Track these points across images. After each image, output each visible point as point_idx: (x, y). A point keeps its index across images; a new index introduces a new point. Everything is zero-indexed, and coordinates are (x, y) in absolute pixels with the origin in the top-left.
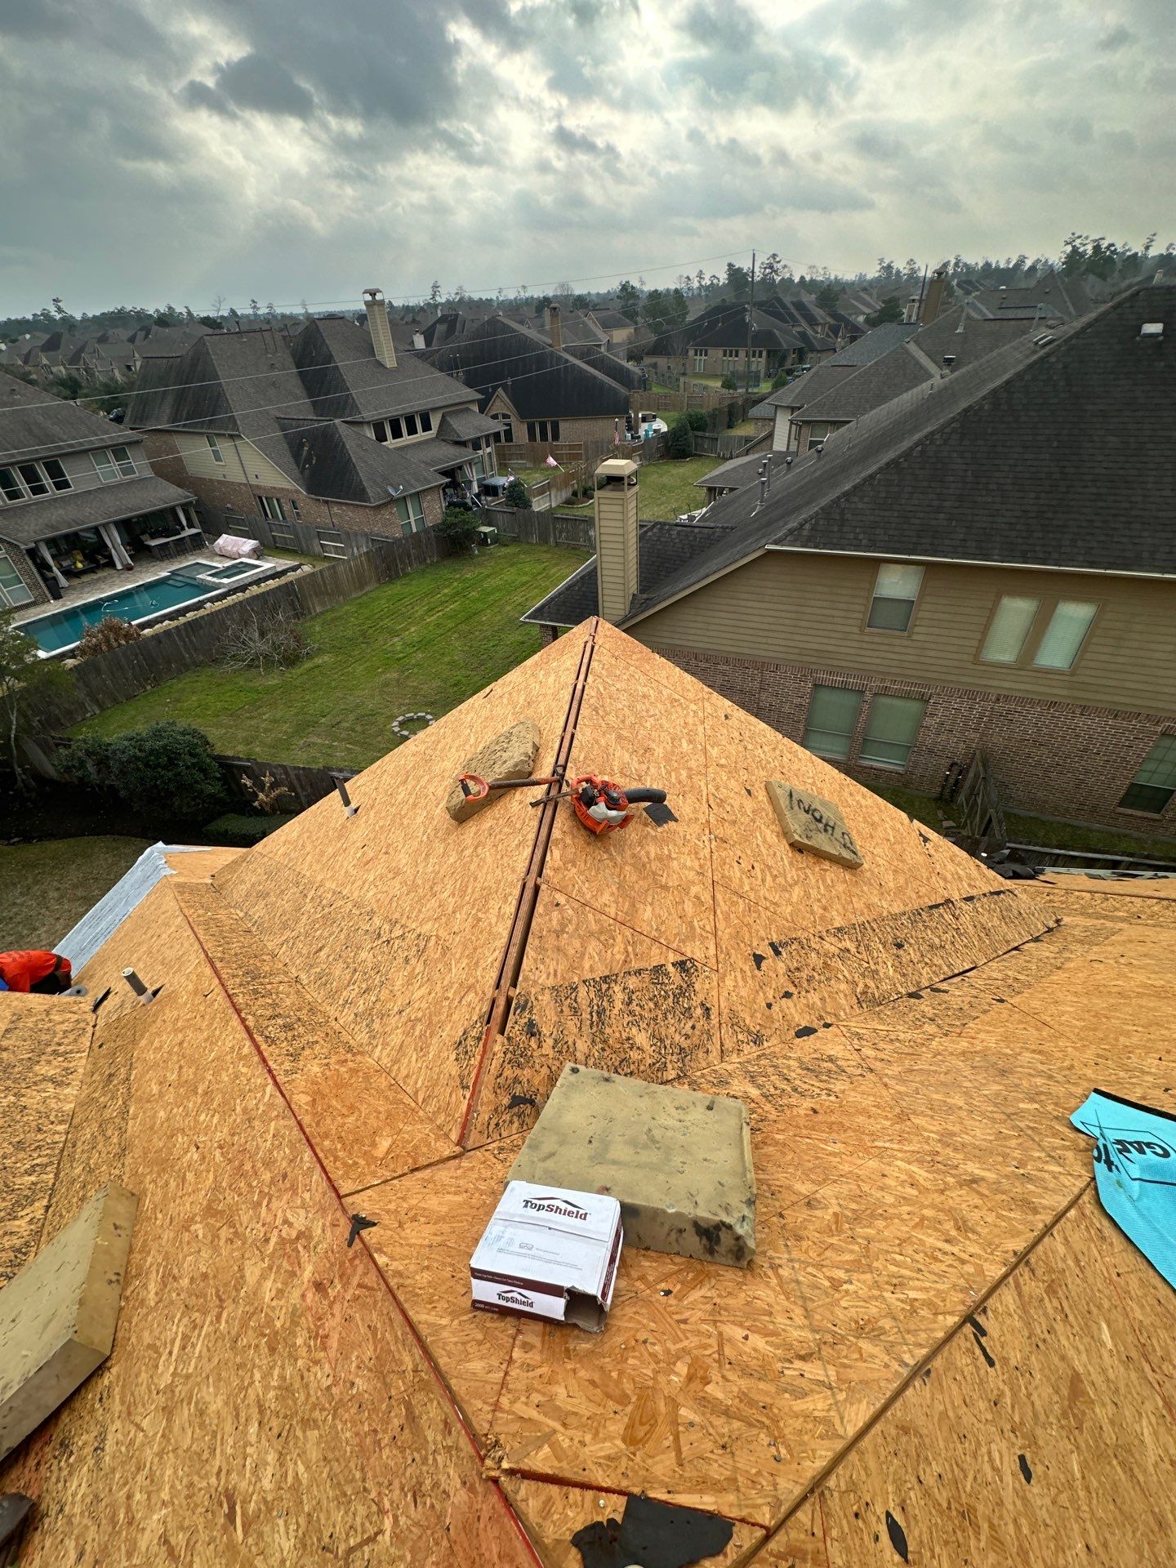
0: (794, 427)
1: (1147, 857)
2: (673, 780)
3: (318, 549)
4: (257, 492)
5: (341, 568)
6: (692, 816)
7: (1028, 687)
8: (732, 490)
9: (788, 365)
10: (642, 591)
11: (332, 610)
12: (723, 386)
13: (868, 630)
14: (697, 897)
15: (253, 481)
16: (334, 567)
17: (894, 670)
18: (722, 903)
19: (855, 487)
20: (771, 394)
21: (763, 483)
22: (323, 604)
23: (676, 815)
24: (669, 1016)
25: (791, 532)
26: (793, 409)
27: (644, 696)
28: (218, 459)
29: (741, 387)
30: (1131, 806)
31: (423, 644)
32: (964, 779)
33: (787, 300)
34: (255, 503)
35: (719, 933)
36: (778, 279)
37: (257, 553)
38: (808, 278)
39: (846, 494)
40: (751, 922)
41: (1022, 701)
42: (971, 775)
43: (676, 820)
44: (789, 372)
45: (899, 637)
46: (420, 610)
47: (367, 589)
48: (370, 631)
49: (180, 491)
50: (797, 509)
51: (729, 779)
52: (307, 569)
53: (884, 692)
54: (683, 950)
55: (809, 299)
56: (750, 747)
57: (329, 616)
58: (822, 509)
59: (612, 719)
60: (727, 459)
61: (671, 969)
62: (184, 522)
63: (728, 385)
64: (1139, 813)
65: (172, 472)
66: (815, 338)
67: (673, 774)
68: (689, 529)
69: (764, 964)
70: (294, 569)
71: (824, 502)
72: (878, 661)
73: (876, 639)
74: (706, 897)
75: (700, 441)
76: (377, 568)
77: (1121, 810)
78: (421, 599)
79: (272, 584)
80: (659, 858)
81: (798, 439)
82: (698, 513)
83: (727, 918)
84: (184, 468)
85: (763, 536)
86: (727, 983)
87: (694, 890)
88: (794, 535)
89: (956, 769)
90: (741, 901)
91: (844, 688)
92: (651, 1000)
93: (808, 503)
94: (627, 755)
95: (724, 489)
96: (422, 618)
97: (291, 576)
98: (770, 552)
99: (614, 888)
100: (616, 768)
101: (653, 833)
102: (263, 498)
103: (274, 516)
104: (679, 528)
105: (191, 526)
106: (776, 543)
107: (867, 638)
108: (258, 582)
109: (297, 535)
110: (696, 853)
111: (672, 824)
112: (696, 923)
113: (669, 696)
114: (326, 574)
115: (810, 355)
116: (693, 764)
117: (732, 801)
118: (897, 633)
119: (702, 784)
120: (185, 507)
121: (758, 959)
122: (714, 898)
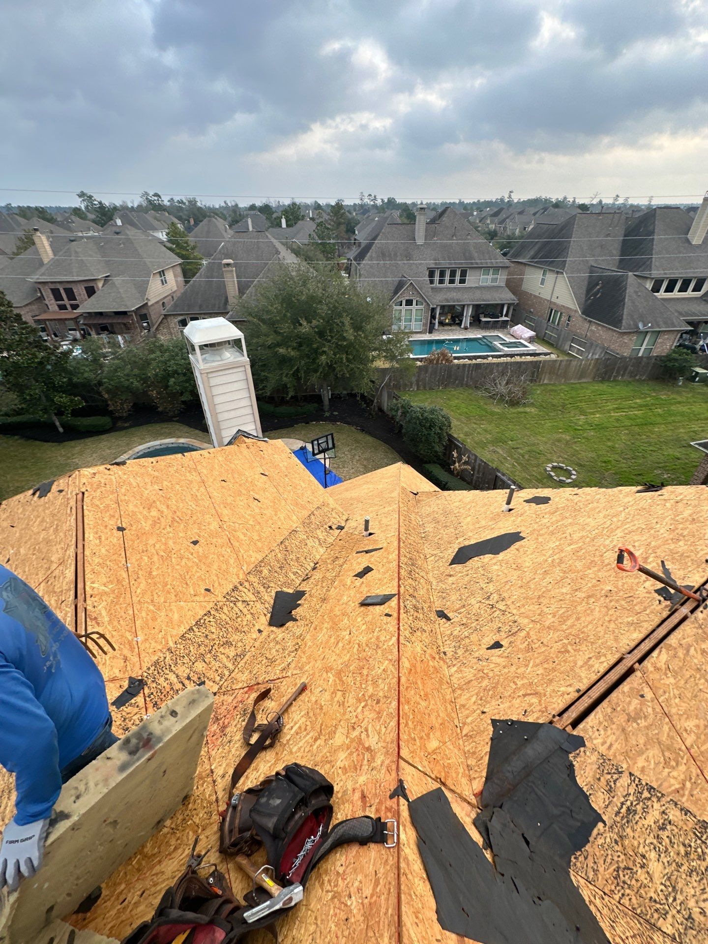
3: (567, 347)
4: (552, 306)
5: (574, 363)
11: (554, 385)
15: (554, 300)
16: (571, 361)
22: (550, 379)
28: (542, 283)
31: (600, 427)
34: (547, 311)
37: (531, 340)
46: (610, 406)
47: (584, 380)
48: (569, 406)
49: (513, 297)
52: (553, 357)
57: (550, 387)
62: (504, 313)
65: (514, 286)
70: (546, 354)
76: (598, 370)
78: (616, 400)
79: (529, 358)
84: (521, 285)
96: (609, 411)
97: (542, 358)
102: (553, 310)
103: (553, 322)
105: (506, 315)
108: (521, 355)
109: (559, 336)
114: (564, 363)
120: (509, 305)
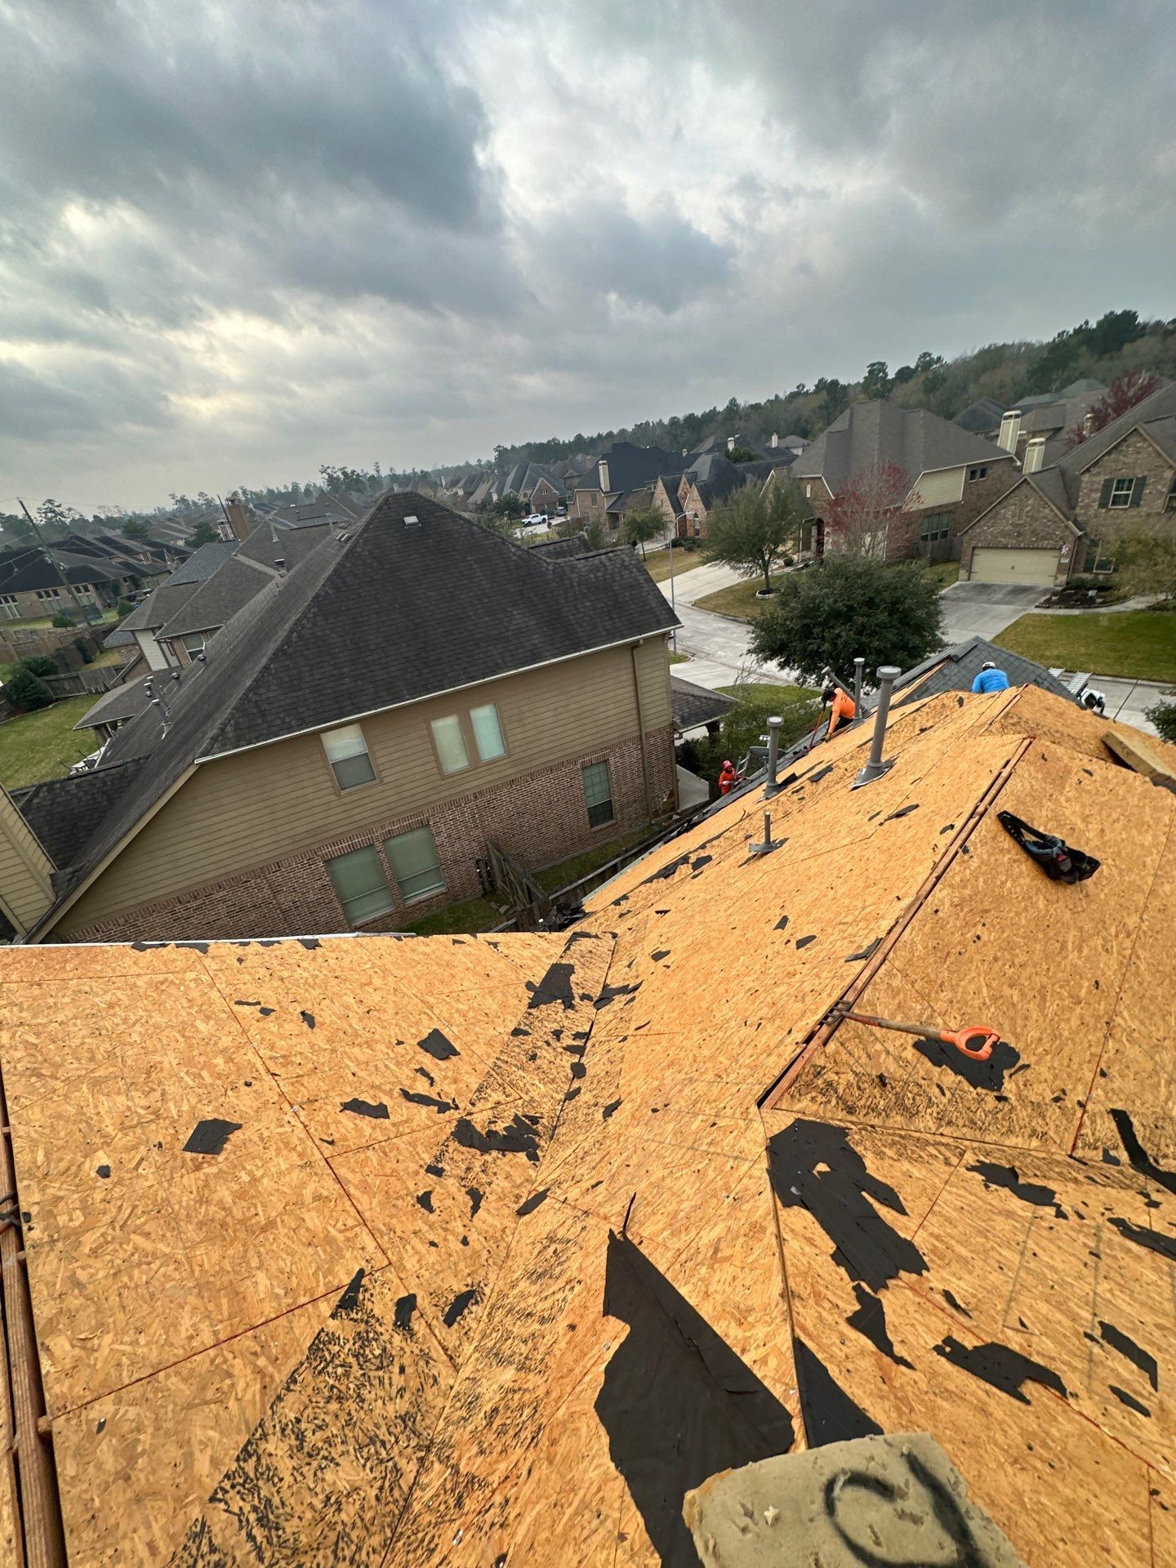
0: (164, 646)
1: (626, 851)
2: (208, 1080)
6: (257, 1104)
7: (490, 778)
8: (125, 720)
9: (125, 592)
10: (62, 866)
12: (55, 626)
13: (343, 793)
14: (318, 1197)
17: (388, 814)
18: (350, 1176)
19: (256, 681)
20: (120, 621)
21: (157, 704)
23: (235, 1120)
24: (365, 1392)
25: (214, 739)
26: (153, 630)
27: (111, 1006)
29: (80, 622)
30: (597, 823)
32: (492, 868)
33: (89, 537)
35: (367, 1215)
36: (68, 521)
38: (103, 517)
39: (250, 689)
40: (394, 1165)
41: (491, 790)
42: (494, 862)
43: (239, 1127)
44: (131, 598)
45: (373, 787)
50: (209, 716)
51: (280, 1026)
53: (390, 836)
54: (336, 1283)
55: (115, 534)
56: (286, 974)
58: (234, 708)
59: (72, 1068)
60: (103, 693)
61: (333, 1325)
63: (59, 623)
64: (604, 826)
66: (143, 565)
67: (205, 1074)
68: (90, 777)
69: (435, 1202)
71: (233, 701)
72: (368, 814)
73: (355, 797)
74: (330, 1187)
75: (55, 684)
77: (594, 829)
80: (240, 1196)
81: (174, 654)
82: (97, 755)
83: (365, 1187)
85: (186, 755)
86: (408, 1265)
87: (308, 1193)
88: (220, 740)
89: (482, 865)
90: (370, 1153)
91: (355, 850)
92: (328, 1400)
93: (217, 708)
94: (121, 1100)
95: (116, 722)
98: (202, 765)
99: (192, 1299)
100: (110, 1130)
101: (214, 1170)
104: (75, 781)
106: (204, 754)
107: (346, 800)
110: (286, 1144)
111: (236, 1137)
112: (333, 1232)
113: (150, 983)
115: (145, 580)
116: (226, 1041)
117: (298, 1049)
118: (370, 784)
119: (251, 1056)
121: (425, 1201)
122: (338, 1179)
